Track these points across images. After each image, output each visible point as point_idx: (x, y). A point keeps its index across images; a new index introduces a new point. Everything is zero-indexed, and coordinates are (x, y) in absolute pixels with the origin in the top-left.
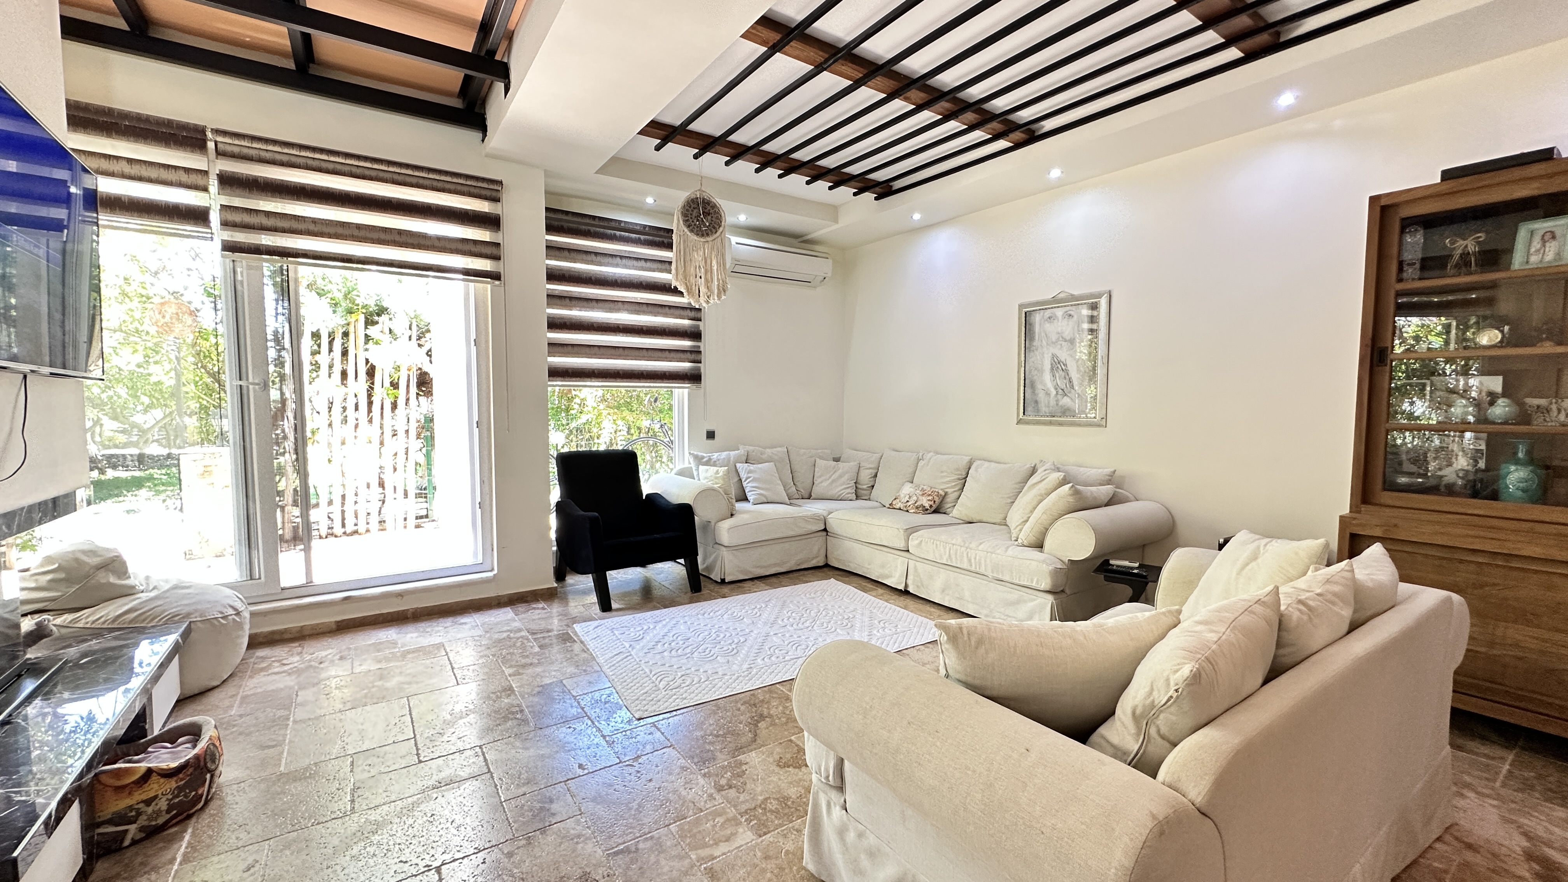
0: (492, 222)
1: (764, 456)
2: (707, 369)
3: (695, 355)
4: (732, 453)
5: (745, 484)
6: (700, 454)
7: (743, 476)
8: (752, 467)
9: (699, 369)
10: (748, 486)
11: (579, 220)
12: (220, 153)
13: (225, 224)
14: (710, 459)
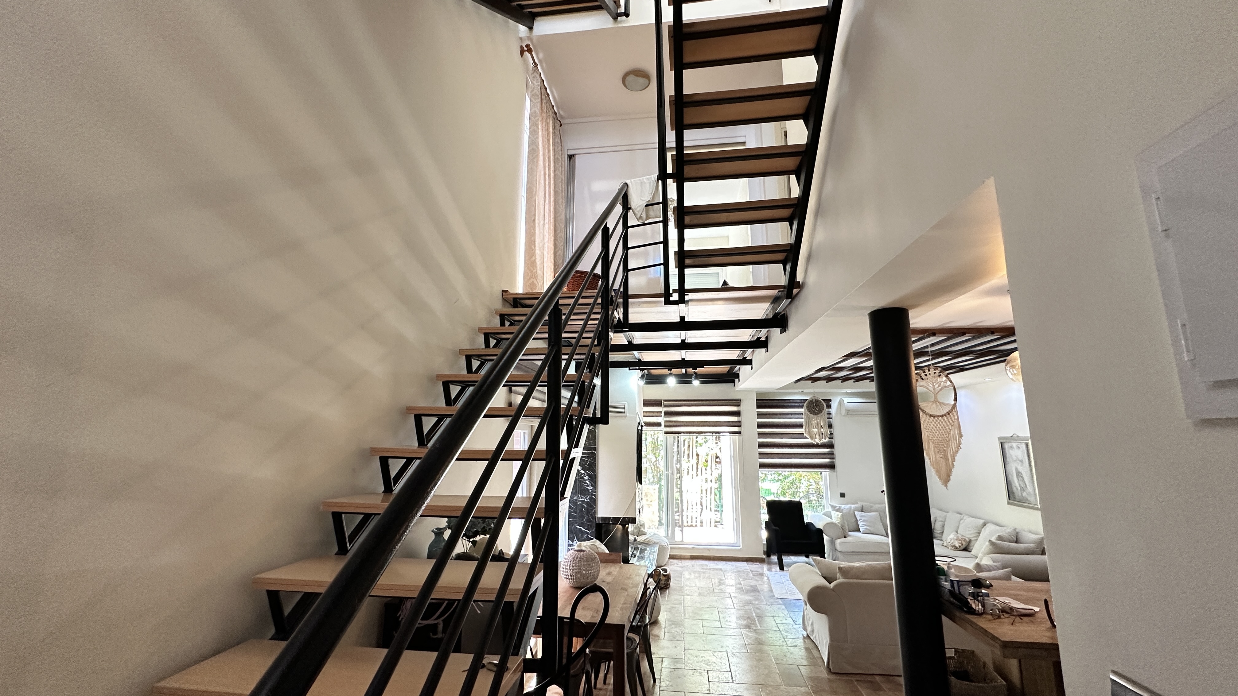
0: (737, 414)
1: (873, 509)
2: (838, 462)
3: (831, 455)
4: (853, 506)
5: (859, 522)
6: (835, 505)
7: (858, 518)
8: (864, 514)
9: (833, 462)
10: (860, 524)
11: (772, 402)
12: (665, 406)
13: (665, 426)
14: (840, 508)
